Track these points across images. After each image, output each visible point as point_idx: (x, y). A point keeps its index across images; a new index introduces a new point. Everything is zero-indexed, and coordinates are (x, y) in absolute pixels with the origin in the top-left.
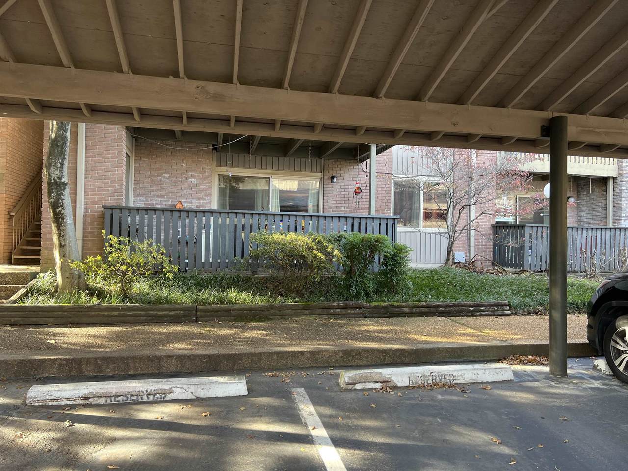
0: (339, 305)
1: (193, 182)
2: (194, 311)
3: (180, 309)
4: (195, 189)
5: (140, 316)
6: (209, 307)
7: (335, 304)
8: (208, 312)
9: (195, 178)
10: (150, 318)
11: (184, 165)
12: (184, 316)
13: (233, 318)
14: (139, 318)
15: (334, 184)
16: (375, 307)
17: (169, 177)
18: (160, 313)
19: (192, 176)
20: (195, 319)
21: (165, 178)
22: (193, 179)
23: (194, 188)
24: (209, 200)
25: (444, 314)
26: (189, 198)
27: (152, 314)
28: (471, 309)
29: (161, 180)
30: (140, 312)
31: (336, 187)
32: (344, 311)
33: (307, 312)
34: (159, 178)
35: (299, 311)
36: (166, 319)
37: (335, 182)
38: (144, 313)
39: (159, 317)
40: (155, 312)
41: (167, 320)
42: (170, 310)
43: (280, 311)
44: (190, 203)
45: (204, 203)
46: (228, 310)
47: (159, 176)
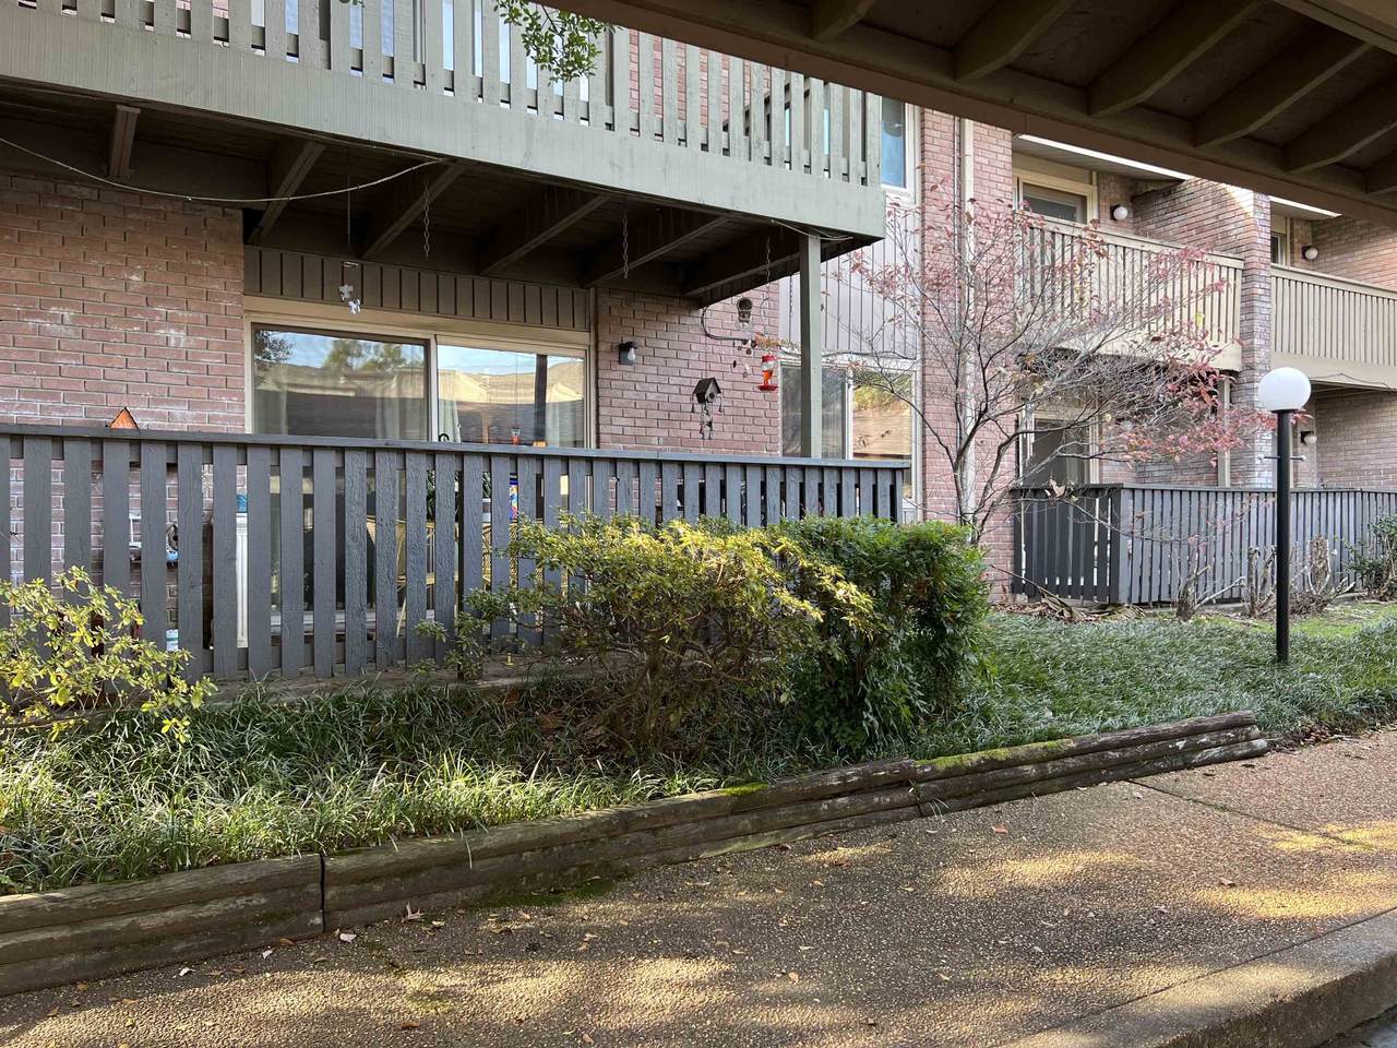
0: (845, 784)
1: (172, 342)
2: (314, 888)
3: (247, 890)
4: (181, 366)
5: (48, 950)
6: (381, 858)
7: (833, 780)
8: (376, 879)
9: (179, 329)
10: (96, 956)
11: (134, 278)
12: (270, 918)
13: (477, 891)
14: (41, 964)
15: (629, 368)
16: (950, 773)
17: (74, 319)
18: (151, 922)
19: (169, 321)
20: (318, 921)
21: (60, 322)
22: (172, 332)
23: (176, 365)
24: (237, 410)
25: (1122, 772)
26: (159, 401)
27: (110, 931)
28: (1180, 744)
29: (40, 330)
30: (40, 936)
31: (635, 377)
32: (860, 802)
33: (746, 822)
34: (31, 323)
35: (720, 822)
36: (178, 948)
37: (630, 363)
38: (65, 933)
39: (143, 942)
40: (124, 922)
41: (188, 950)
42: (199, 898)
43: (654, 831)
44: (160, 416)
45: (217, 418)
46: (456, 861)
47: (36, 315)
